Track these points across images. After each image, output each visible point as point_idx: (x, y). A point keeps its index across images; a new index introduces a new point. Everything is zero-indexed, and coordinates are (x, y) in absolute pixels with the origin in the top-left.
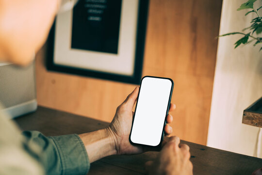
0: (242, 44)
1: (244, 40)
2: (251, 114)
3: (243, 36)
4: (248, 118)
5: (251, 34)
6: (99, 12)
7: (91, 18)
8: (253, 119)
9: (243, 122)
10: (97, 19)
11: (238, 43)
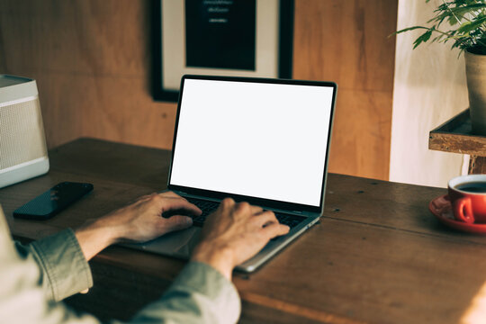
0: (423, 42)
1: (425, 37)
2: (439, 136)
3: (424, 31)
4: (437, 141)
5: (436, 28)
6: (225, 10)
7: (212, 20)
8: (443, 142)
9: (430, 148)
10: (221, 20)
11: (418, 42)
